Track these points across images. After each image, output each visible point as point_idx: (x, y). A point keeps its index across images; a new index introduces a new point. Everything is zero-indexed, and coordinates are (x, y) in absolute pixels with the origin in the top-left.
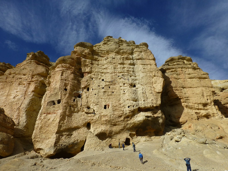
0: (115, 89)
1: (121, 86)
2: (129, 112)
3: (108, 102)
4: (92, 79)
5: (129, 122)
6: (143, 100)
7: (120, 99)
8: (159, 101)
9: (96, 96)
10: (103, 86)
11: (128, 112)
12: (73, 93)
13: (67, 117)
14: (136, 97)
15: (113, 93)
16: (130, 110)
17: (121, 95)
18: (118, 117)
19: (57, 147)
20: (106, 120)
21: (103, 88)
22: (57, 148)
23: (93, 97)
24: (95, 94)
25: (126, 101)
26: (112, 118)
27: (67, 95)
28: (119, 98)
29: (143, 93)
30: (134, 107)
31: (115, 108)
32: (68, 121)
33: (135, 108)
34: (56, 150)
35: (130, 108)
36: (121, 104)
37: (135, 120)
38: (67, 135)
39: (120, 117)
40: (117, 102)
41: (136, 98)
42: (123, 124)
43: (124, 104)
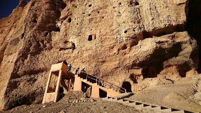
0: (106, 13)
1: (114, 8)
2: (127, 38)
3: (95, 31)
4: (76, 7)
5: (128, 56)
6: (150, 18)
7: (113, 23)
8: (182, 17)
9: (78, 25)
10: (90, 13)
11: (124, 39)
12: (47, 26)
13: (30, 55)
14: (139, 16)
15: (103, 18)
16: (128, 36)
17: (114, 18)
18: (109, 49)
19: (10, 98)
20: (90, 56)
21: (89, 15)
22: (9, 101)
23: (74, 28)
24: (77, 24)
25: (122, 24)
26: (98, 52)
27: (35, 27)
28: (111, 23)
29: (150, 9)
30: (134, 31)
31: (105, 37)
32: (31, 61)
33: (137, 31)
34: (7, 103)
35: (127, 33)
36: (113, 30)
37: (139, 51)
38: (28, 81)
39: (111, 48)
40: (108, 28)
41: (140, 18)
42: (118, 59)
43: (118, 29)
